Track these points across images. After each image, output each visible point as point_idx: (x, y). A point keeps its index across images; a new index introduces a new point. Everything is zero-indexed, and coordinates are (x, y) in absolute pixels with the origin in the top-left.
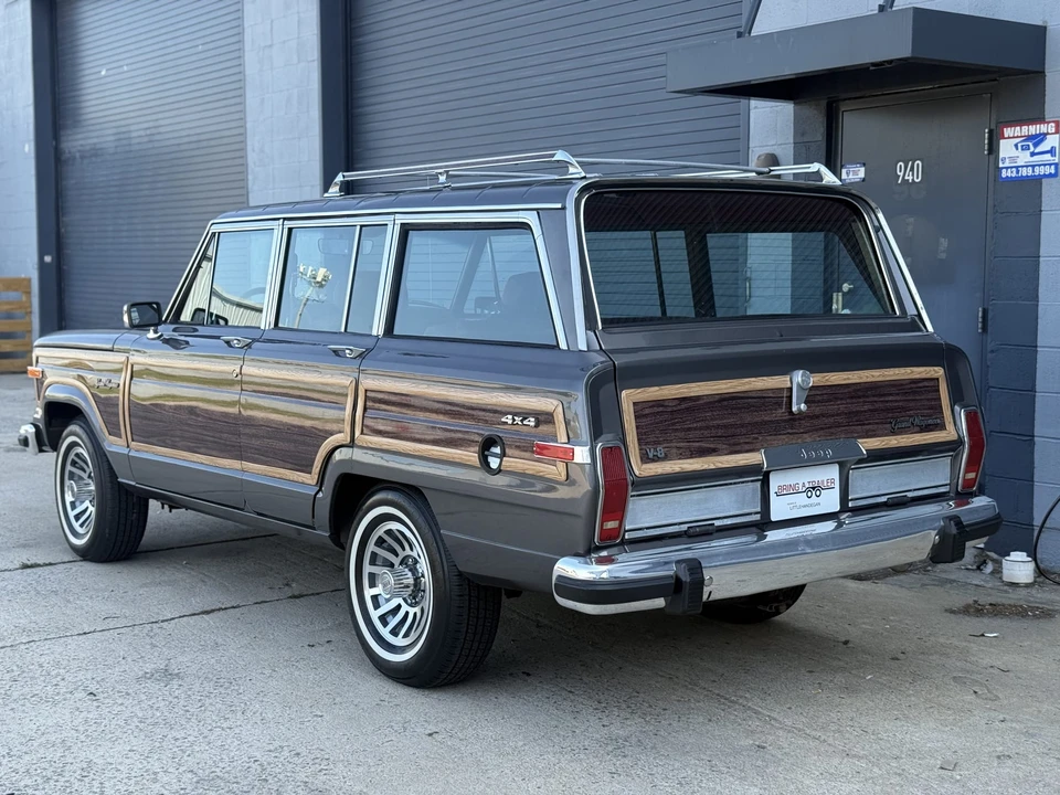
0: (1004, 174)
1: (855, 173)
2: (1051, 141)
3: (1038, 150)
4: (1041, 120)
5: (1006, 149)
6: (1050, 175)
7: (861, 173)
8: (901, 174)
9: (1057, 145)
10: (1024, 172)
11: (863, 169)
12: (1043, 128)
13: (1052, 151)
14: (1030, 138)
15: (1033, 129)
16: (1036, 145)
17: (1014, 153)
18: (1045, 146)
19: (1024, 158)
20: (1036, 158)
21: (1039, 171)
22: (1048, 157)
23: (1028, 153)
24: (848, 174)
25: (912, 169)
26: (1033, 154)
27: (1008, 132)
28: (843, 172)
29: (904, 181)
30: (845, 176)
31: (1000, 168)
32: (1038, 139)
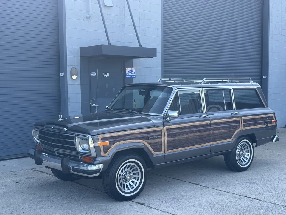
1: (94, 74)
2: (134, 71)
3: (132, 73)
4: (132, 67)
5: (127, 72)
7: (95, 74)
8: (104, 75)
9: (135, 72)
10: (130, 77)
11: (95, 73)
12: (133, 69)
13: (134, 73)
14: (131, 70)
15: (131, 69)
16: (132, 72)
17: (128, 73)
18: (133, 72)
19: (130, 74)
20: (132, 74)
21: (133, 76)
22: (134, 74)
25: (107, 74)
26: (131, 73)
27: (127, 69)
28: (91, 73)
29: (105, 77)
30: (91, 74)
31: (126, 76)
32: (132, 71)
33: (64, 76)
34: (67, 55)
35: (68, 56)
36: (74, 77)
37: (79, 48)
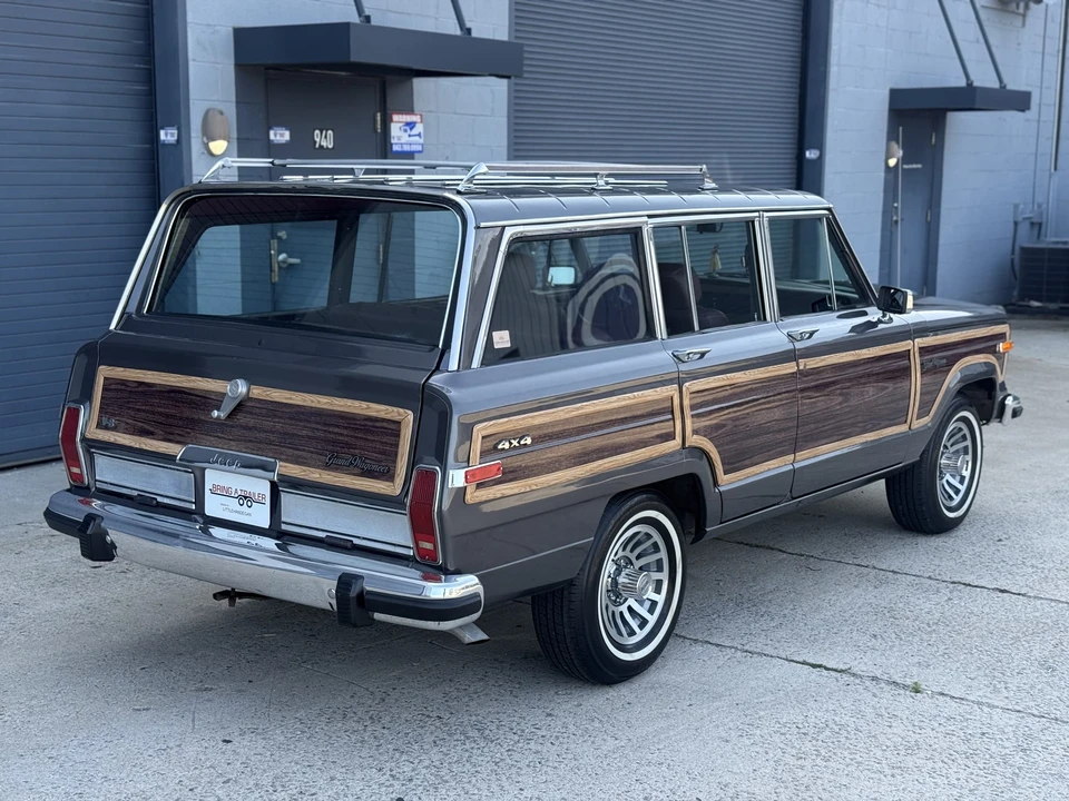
0: (395, 148)
1: (282, 135)
2: (419, 128)
3: (412, 133)
4: (411, 111)
5: (395, 130)
6: (419, 152)
7: (287, 136)
8: (318, 140)
9: (422, 131)
10: (406, 148)
11: (288, 133)
12: (414, 118)
13: (419, 135)
14: (408, 124)
15: (409, 118)
16: (411, 129)
17: (401, 134)
18: (415, 131)
19: (405, 138)
20: (412, 139)
21: (414, 148)
22: (417, 138)
23: (406, 135)
24: (275, 135)
25: (326, 137)
26: (410, 136)
27: (395, 117)
28: (272, 133)
29: (321, 147)
30: (272, 137)
31: (392, 145)
32: (411, 125)
33: (178, 141)
34: (190, 55)
35: (194, 60)
36: (218, 146)
37: (231, 29)
